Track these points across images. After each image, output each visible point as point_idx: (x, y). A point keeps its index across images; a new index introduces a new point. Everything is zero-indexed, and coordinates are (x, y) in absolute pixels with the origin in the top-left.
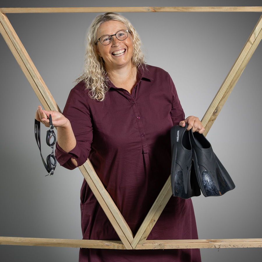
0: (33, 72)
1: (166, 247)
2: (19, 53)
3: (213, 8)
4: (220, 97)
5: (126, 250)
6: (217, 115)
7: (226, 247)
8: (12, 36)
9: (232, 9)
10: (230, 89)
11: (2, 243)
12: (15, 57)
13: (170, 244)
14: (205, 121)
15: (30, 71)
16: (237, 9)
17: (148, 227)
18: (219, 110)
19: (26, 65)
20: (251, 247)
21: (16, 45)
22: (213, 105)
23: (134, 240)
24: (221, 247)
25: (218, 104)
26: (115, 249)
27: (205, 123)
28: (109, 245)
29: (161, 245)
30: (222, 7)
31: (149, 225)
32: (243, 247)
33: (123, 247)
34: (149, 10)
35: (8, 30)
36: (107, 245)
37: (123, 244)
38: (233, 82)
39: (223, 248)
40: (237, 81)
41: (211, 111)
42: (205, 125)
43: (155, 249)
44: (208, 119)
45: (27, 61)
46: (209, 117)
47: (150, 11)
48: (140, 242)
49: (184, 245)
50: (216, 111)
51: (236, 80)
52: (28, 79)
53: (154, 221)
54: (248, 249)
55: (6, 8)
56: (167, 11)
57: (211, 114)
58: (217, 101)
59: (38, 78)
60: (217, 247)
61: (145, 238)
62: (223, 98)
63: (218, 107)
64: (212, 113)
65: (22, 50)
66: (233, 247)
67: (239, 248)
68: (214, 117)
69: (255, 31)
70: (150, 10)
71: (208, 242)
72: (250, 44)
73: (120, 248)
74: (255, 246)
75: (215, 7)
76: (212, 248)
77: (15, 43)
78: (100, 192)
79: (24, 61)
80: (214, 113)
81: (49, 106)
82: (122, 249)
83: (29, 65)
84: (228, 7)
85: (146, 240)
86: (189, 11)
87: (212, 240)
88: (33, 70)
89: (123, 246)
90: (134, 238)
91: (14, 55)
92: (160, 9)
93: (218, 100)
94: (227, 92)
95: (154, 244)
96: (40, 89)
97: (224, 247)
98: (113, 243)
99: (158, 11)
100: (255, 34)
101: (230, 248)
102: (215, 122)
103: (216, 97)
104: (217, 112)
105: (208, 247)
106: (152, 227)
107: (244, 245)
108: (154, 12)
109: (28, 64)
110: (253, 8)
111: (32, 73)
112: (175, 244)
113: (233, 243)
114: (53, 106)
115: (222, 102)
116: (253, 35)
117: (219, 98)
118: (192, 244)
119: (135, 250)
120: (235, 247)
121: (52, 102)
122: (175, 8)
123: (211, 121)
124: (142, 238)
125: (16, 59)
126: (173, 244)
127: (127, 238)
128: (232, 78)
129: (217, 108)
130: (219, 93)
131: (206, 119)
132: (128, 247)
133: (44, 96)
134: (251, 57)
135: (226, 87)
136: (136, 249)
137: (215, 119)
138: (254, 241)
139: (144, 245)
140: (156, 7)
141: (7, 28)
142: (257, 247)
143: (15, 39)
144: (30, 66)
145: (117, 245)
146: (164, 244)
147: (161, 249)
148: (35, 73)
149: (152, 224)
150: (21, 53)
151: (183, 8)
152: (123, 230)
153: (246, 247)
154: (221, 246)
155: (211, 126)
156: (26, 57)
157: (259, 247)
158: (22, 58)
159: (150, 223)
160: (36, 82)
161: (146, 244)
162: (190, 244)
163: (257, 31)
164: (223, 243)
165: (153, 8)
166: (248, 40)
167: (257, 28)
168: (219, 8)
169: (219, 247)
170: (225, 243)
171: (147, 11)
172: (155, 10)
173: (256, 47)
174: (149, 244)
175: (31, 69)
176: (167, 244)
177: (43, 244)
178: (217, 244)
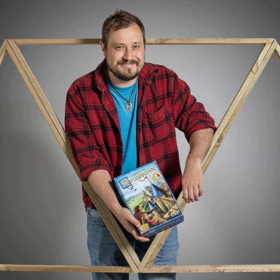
0: (44, 100)
1: (171, 270)
2: (31, 82)
4: (224, 124)
6: (221, 141)
7: (230, 271)
8: (24, 66)
9: (235, 41)
10: (234, 116)
11: (10, 269)
13: (176, 268)
16: (240, 40)
17: (155, 251)
18: (223, 137)
19: (38, 93)
20: (254, 271)
21: (28, 74)
22: (217, 133)
23: (141, 264)
24: (225, 271)
25: (222, 131)
26: (123, 272)
28: (116, 269)
29: (167, 268)
31: (156, 249)
32: (246, 272)
33: (131, 271)
35: (21, 60)
36: (115, 269)
37: (130, 268)
38: (237, 110)
39: (227, 272)
41: (216, 138)
43: (161, 272)
44: (212, 146)
45: (39, 90)
46: (214, 144)
47: (157, 42)
48: (147, 266)
50: (220, 138)
51: (239, 108)
53: (161, 245)
55: (19, 39)
56: (173, 42)
57: (216, 141)
58: (222, 128)
59: (49, 106)
60: (221, 271)
61: (152, 261)
62: (227, 125)
63: (223, 134)
64: (217, 139)
65: (34, 79)
66: (237, 271)
68: (219, 143)
69: (257, 61)
71: (212, 267)
72: (252, 74)
74: (258, 271)
75: (220, 39)
76: (217, 272)
77: (27, 72)
83: (41, 94)
84: (231, 39)
86: (195, 43)
89: (130, 269)
90: (141, 261)
91: (26, 84)
92: (167, 40)
94: (230, 120)
95: (160, 268)
97: (229, 271)
99: (165, 42)
100: (257, 65)
101: (235, 272)
102: (220, 148)
103: (221, 125)
105: (212, 271)
106: (158, 251)
107: (247, 270)
109: (40, 92)
111: (44, 101)
112: (181, 268)
113: (237, 267)
115: (226, 130)
116: (255, 65)
120: (239, 272)
122: (181, 39)
123: (215, 148)
124: (149, 262)
125: (28, 87)
126: (179, 268)
127: (135, 262)
128: (236, 106)
129: (221, 135)
130: (223, 120)
132: (135, 270)
134: (253, 86)
135: (230, 115)
136: (143, 272)
137: (219, 146)
139: (150, 268)
140: (163, 39)
141: (20, 58)
142: (260, 271)
143: (27, 69)
144: (42, 94)
145: (124, 269)
146: (169, 268)
147: (167, 273)
148: (46, 101)
149: (159, 247)
150: (33, 82)
151: (189, 40)
155: (216, 152)
157: (262, 271)
158: (34, 86)
159: (157, 247)
160: (47, 110)
161: (153, 268)
162: (195, 268)
163: (259, 61)
164: (227, 267)
165: (160, 40)
166: (251, 70)
167: (259, 58)
168: (223, 40)
169: (223, 271)
170: (229, 267)
171: (154, 42)
172: (162, 42)
173: (258, 77)
174: (156, 268)
175: (43, 97)
176: (173, 268)
177: (51, 269)
178: (221, 268)
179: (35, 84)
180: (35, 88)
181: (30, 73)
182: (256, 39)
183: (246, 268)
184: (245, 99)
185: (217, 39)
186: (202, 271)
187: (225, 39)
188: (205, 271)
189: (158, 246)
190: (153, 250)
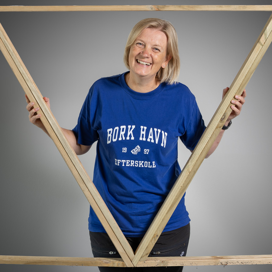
0: (26, 75)
1: (169, 264)
2: (11, 55)
3: (221, 7)
5: (127, 267)
7: (234, 264)
8: (3, 37)
9: (241, 8)
12: (7, 60)
13: (174, 261)
14: (212, 128)
15: (24, 74)
16: (246, 7)
17: (151, 243)
19: (19, 68)
20: (260, 264)
21: (7, 46)
22: (221, 111)
23: (135, 257)
24: (228, 264)
25: (225, 109)
26: (115, 266)
27: (212, 130)
28: (108, 263)
29: (164, 262)
30: (231, 5)
31: (151, 240)
32: (251, 264)
33: (124, 265)
34: (152, 8)
36: (106, 263)
37: (123, 261)
39: (230, 264)
40: (246, 85)
41: (219, 117)
42: (211, 132)
43: (158, 266)
44: (215, 126)
45: (19, 64)
46: (216, 124)
47: (153, 10)
48: (142, 259)
49: (189, 261)
51: (246, 83)
52: (21, 83)
53: (157, 236)
54: (257, 265)
56: (171, 10)
57: (218, 121)
58: (225, 107)
59: (31, 82)
60: (224, 263)
61: (147, 254)
63: (226, 113)
64: (220, 119)
65: (14, 52)
66: (241, 264)
67: (247, 265)
68: (222, 123)
69: (266, 31)
70: (154, 8)
71: (214, 259)
72: (260, 45)
73: (121, 266)
74: (265, 263)
75: (223, 6)
76: (219, 264)
77: (7, 44)
78: (99, 205)
79: (16, 64)
80: (221, 119)
81: (44, 112)
82: (123, 267)
83: (22, 68)
84: (237, 6)
85: (148, 257)
86: (195, 10)
87: (218, 256)
88: (27, 74)
89: (123, 263)
90: (135, 254)
91: (5, 57)
92: (164, 8)
93: (226, 105)
96: (34, 94)
97: (232, 264)
98: (112, 260)
99: (162, 10)
100: (266, 35)
101: (239, 265)
104: (224, 118)
105: (214, 265)
106: (154, 242)
107: (252, 262)
108: (157, 11)
109: (21, 66)
110: (263, 7)
111: (25, 77)
112: (179, 261)
113: (241, 259)
114: (48, 112)
116: (263, 35)
117: (227, 103)
118: (197, 260)
119: (136, 267)
120: (243, 264)
121: (47, 108)
122: (181, 6)
123: (218, 128)
124: (144, 254)
125: (8, 61)
126: (177, 261)
127: (128, 255)
128: (241, 82)
129: (224, 114)
131: (213, 126)
132: (128, 264)
133: (38, 102)
134: (261, 58)
138: (263, 257)
139: (146, 262)
140: (159, 6)
142: (267, 264)
143: (7, 40)
144: (24, 69)
145: (117, 262)
146: (167, 261)
147: (164, 267)
148: (28, 77)
149: (155, 239)
150: (13, 55)
151: (189, 7)
152: (123, 247)
153: (255, 264)
154: (228, 262)
156: (18, 60)
157: (269, 263)
158: (14, 60)
159: (152, 239)
160: (29, 86)
161: (148, 261)
162: (195, 261)
163: (268, 31)
164: (230, 260)
165: (156, 7)
166: (258, 41)
167: (268, 28)
168: (228, 7)
169: (226, 264)
170: (233, 260)
171: (150, 9)
172: (159, 9)
173: (267, 49)
174: (152, 261)
175: (24, 72)
176: (170, 261)
177: (36, 262)
178: (223, 261)
179: (16, 58)
180: (15, 62)
181: (10, 45)
182: (264, 6)
183: (251, 261)
184: (251, 74)
185: (220, 6)
186: (202, 264)
187: (229, 6)
188: (207, 264)
189: (154, 237)
190: (149, 242)
